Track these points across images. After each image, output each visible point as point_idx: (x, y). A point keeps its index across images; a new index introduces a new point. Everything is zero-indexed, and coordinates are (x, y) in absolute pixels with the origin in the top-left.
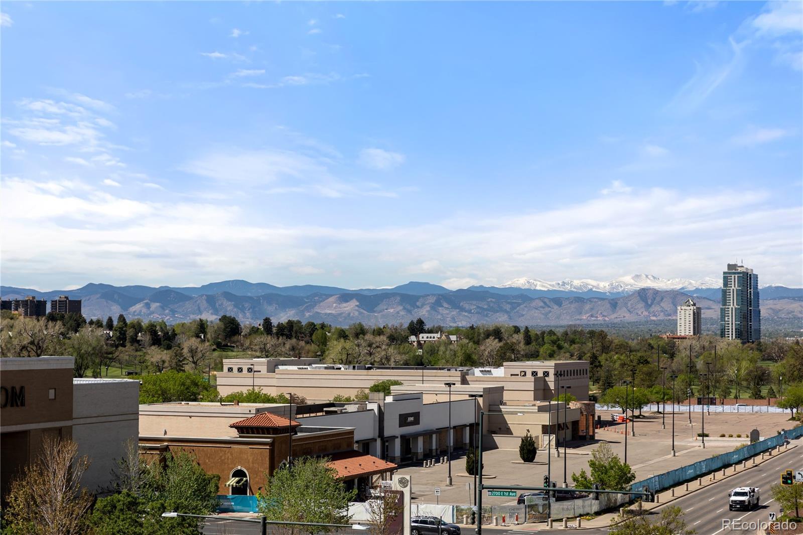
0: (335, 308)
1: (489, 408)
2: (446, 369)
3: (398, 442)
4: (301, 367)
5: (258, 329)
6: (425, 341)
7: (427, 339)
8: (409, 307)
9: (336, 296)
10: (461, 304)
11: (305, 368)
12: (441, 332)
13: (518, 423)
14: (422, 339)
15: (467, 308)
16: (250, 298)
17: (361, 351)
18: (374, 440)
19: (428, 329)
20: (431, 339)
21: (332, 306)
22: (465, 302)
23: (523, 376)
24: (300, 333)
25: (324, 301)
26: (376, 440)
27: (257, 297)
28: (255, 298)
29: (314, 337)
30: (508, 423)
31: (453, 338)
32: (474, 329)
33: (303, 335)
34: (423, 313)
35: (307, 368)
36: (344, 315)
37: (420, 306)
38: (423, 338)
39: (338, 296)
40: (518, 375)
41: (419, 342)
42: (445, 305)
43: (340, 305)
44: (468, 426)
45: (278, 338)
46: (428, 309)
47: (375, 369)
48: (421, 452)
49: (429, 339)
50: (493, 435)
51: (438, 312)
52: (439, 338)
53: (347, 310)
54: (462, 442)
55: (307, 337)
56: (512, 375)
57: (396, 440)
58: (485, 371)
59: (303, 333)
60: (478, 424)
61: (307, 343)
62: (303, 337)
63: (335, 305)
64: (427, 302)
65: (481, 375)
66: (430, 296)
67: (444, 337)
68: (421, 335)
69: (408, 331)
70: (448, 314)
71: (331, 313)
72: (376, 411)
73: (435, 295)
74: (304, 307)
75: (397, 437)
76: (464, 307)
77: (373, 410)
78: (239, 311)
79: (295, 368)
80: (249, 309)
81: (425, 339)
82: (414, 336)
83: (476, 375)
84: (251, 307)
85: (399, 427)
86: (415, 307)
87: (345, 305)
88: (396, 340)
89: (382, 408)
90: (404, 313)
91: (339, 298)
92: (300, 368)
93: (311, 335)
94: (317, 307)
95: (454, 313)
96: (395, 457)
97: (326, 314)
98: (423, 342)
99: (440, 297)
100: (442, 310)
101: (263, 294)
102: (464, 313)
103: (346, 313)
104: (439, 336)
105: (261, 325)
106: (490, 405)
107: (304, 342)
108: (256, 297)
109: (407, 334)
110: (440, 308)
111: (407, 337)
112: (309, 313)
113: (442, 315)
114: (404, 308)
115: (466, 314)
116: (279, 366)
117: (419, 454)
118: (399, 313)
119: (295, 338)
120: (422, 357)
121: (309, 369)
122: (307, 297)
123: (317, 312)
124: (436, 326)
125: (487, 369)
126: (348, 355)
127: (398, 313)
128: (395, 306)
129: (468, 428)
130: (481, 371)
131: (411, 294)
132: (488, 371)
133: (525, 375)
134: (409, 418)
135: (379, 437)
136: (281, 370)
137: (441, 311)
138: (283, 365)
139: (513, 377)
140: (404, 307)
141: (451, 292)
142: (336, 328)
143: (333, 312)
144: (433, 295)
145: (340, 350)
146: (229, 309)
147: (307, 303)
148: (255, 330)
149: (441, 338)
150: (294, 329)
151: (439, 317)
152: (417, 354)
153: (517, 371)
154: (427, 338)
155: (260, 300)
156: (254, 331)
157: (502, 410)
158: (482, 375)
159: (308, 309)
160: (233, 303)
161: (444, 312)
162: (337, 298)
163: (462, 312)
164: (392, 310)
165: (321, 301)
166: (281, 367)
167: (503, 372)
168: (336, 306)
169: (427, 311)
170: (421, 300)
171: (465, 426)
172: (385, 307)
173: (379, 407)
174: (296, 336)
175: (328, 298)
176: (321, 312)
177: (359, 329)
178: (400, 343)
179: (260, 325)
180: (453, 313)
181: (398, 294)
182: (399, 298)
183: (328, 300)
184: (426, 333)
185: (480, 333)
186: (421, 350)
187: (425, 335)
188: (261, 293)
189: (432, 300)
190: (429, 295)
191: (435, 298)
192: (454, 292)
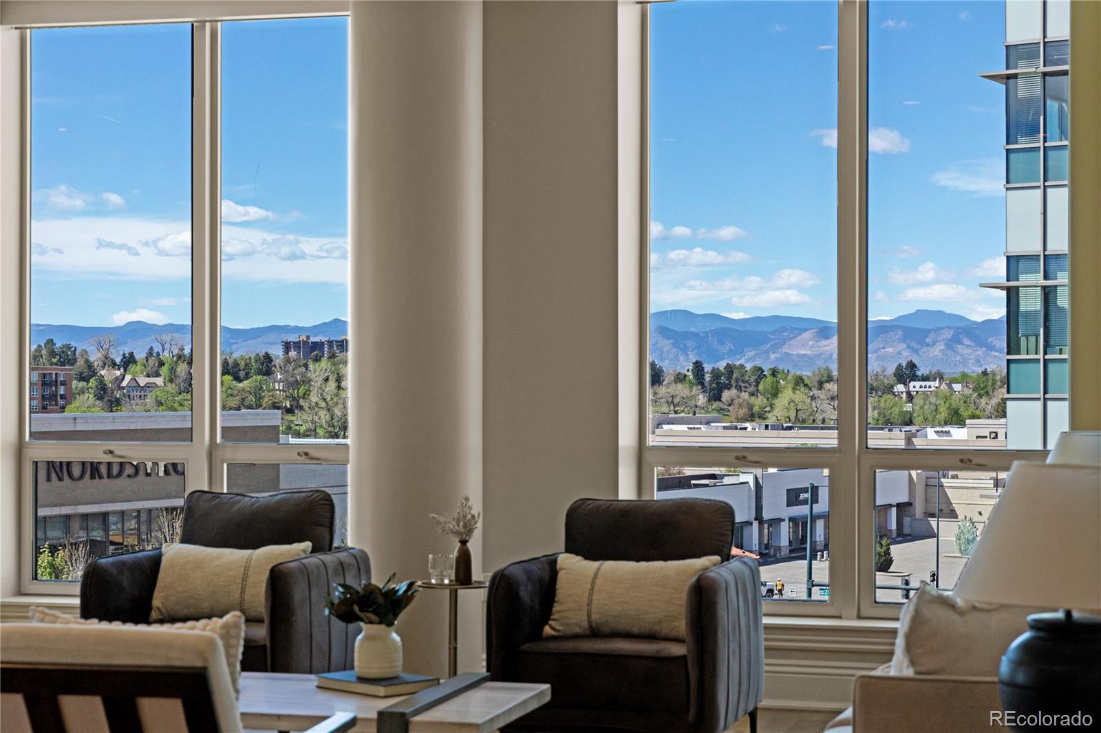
0: (811, 347)
1: (927, 482)
2: (887, 429)
3: (785, 527)
4: (692, 426)
5: (685, 376)
6: (917, 392)
7: (921, 389)
8: (915, 345)
9: (813, 331)
10: (989, 340)
11: (698, 428)
12: (940, 380)
13: (966, 502)
14: (914, 390)
15: (998, 345)
16: (696, 335)
17: (818, 406)
18: (750, 523)
19: (923, 374)
20: (925, 390)
21: (808, 344)
22: (995, 337)
23: (994, 438)
24: (743, 381)
25: (796, 337)
26: (751, 524)
27: (704, 333)
28: (702, 335)
29: (761, 387)
30: (952, 502)
31: (957, 387)
32: (987, 374)
33: (746, 384)
34: (935, 354)
35: (700, 428)
36: (823, 357)
37: (931, 344)
38: (914, 387)
39: (815, 330)
40: (986, 437)
41: (909, 393)
42: (967, 342)
43: (819, 343)
44: (894, 506)
45: (691, 388)
46: (943, 347)
47: (796, 429)
48: (821, 541)
49: (923, 389)
50: (929, 519)
51: (957, 352)
52: (936, 388)
53: (828, 350)
54: (886, 527)
55: (752, 387)
56: (977, 437)
57: (782, 523)
58: (942, 432)
59: (747, 382)
60: (909, 504)
61: (752, 394)
62: (746, 387)
63: (811, 343)
64: (940, 339)
65: (935, 437)
66: (945, 330)
67: (943, 386)
68: (912, 384)
69: (895, 378)
70: (970, 354)
71: (807, 354)
72: (752, 484)
73: (952, 328)
74: (769, 345)
75: (784, 520)
76: (993, 344)
77: (747, 483)
78: (680, 352)
79: (684, 428)
80: (693, 350)
81: (917, 389)
82: (902, 385)
83: (929, 438)
84: (696, 347)
85: (788, 506)
86: (924, 345)
87: (825, 343)
88: (876, 390)
89: (760, 481)
90: (907, 353)
91: (817, 333)
92: (691, 428)
93: (757, 385)
94: (786, 346)
95: (980, 352)
96: (780, 547)
97: (799, 355)
98: (915, 393)
99: (959, 330)
100: (962, 349)
101: (713, 328)
102: (993, 353)
103: (827, 353)
104: (937, 385)
105: (690, 371)
106: (927, 478)
107: (747, 393)
108: (702, 332)
109: (892, 383)
110: (959, 347)
111: (892, 387)
112: (775, 355)
113: (961, 355)
114: (908, 347)
115: (996, 354)
116: (663, 426)
117: (818, 543)
118: (901, 354)
119: (736, 387)
120: (911, 414)
121: (703, 429)
122: (772, 333)
123: (786, 353)
124: (933, 372)
125: (945, 429)
126: (797, 411)
127: (899, 353)
128: (895, 344)
129: (895, 508)
130: (937, 432)
131: (919, 327)
132: (946, 432)
133: (996, 437)
134: (801, 495)
135: (756, 519)
136: (666, 431)
137: (960, 350)
138: (669, 424)
139: (979, 439)
140: (908, 345)
141: (975, 324)
142: (795, 374)
143: (809, 353)
144: (948, 327)
145: (787, 405)
146: (665, 349)
147: (773, 340)
148: (682, 378)
149: (939, 387)
150: (735, 376)
151: (958, 358)
152: (905, 409)
153: (986, 432)
154: (921, 387)
155: (708, 336)
156: (680, 378)
157: (945, 484)
158: (937, 438)
159: (774, 348)
160: (672, 341)
161: (965, 352)
162: (815, 333)
163: (991, 351)
164: (891, 350)
165: (792, 338)
166: (666, 427)
167: (966, 433)
168: (813, 345)
169: (941, 351)
170: (932, 335)
171: (891, 506)
172: (881, 346)
173: (756, 479)
174: (736, 386)
175: (801, 334)
176: (792, 353)
177: (826, 376)
178: (880, 394)
179: (688, 371)
180: (977, 353)
181: (899, 327)
182: (901, 333)
183: (800, 336)
184: (919, 380)
185: (996, 380)
186: (911, 405)
187: (918, 384)
188: (710, 326)
189: (947, 334)
190: (943, 329)
191: (952, 332)
192: (980, 323)
